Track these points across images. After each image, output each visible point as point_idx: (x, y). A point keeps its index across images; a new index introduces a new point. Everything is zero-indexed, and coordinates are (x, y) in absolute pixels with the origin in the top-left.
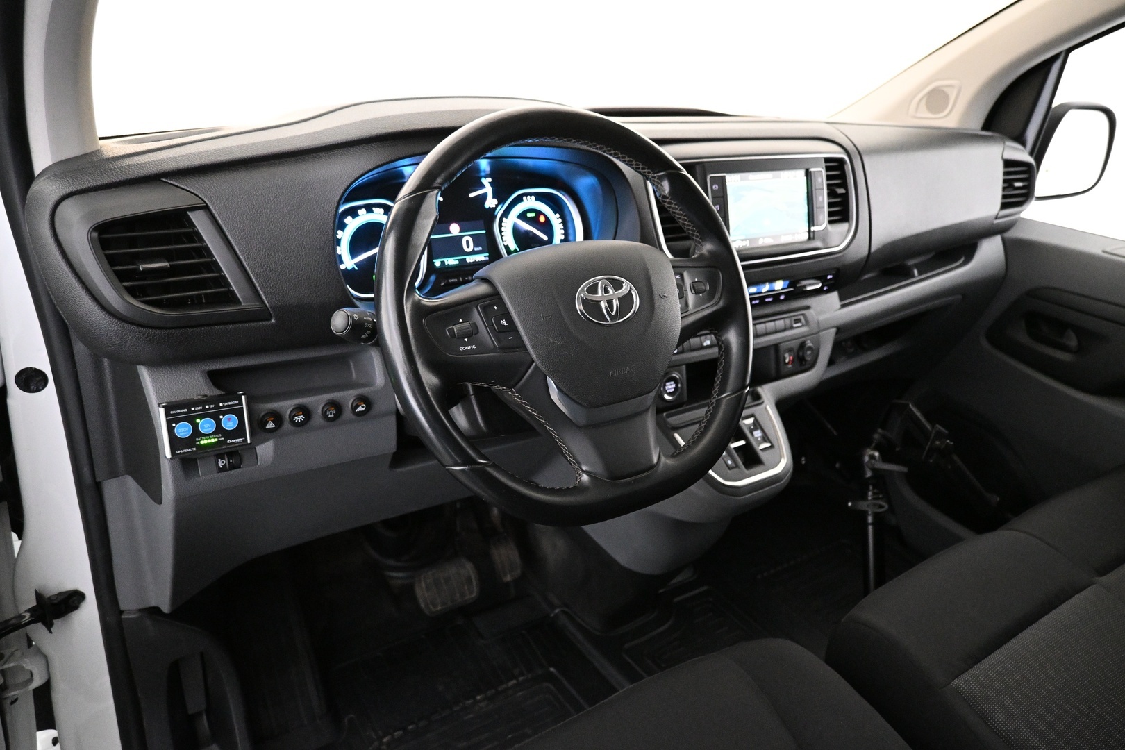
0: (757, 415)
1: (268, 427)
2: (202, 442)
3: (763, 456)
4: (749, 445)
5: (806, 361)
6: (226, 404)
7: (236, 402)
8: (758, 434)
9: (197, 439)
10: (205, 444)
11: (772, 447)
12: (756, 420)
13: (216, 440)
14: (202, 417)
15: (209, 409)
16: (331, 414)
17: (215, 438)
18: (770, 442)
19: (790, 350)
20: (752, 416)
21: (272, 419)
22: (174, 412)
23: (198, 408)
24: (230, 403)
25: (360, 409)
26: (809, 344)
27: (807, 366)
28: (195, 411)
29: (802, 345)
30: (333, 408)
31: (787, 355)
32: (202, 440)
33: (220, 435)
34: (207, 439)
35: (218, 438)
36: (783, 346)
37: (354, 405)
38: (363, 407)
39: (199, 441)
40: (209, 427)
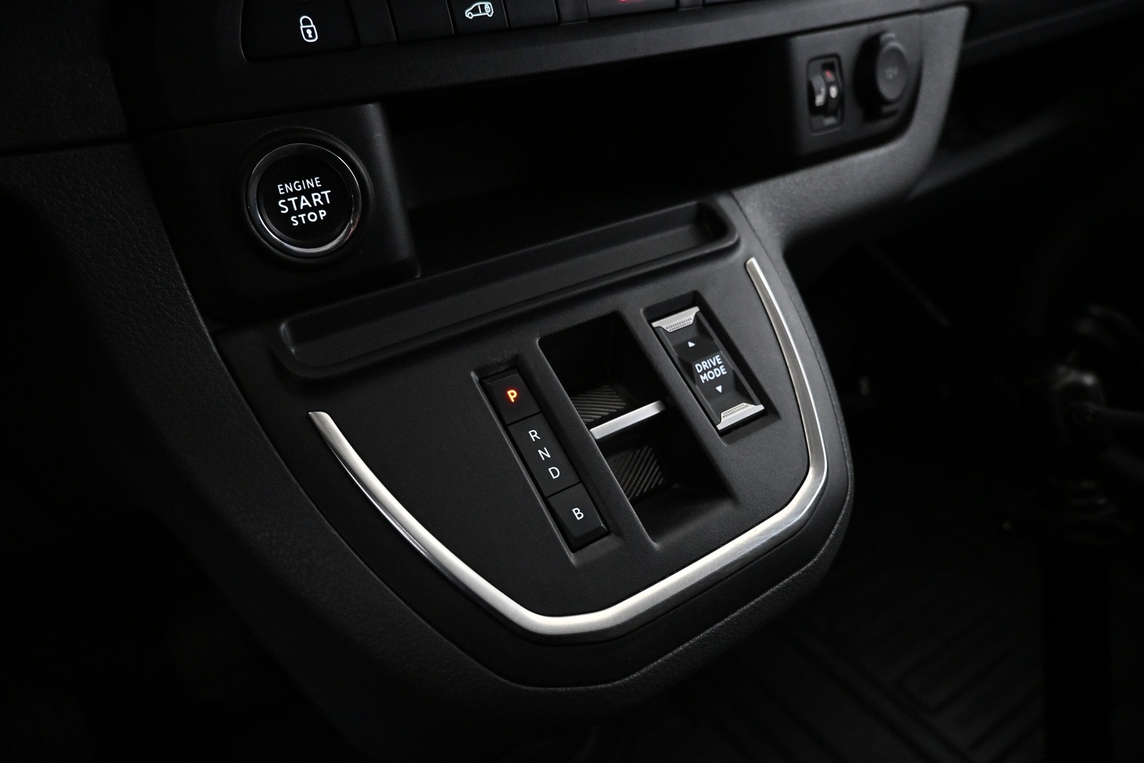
0: (709, 298)
3: (728, 457)
4: (673, 417)
5: (882, 101)
8: (712, 368)
11: (770, 412)
12: (706, 311)
18: (763, 398)
19: (830, 63)
20: (694, 299)
26: (893, 40)
27: (886, 124)
29: (870, 49)
31: (818, 82)
36: (804, 48)
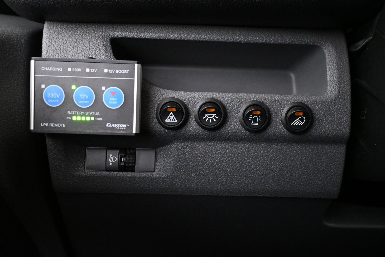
1: (168, 120)
2: (74, 118)
6: (112, 71)
7: (125, 72)
9: (69, 113)
10: (77, 122)
13: (93, 119)
14: (78, 83)
15: (90, 74)
16: (255, 121)
17: (91, 116)
21: (174, 110)
22: (45, 69)
23: (76, 70)
24: (117, 71)
25: (297, 122)
28: (72, 73)
30: (259, 113)
32: (75, 115)
33: (98, 114)
34: (81, 116)
35: (95, 117)
37: (290, 114)
38: (302, 120)
39: (71, 116)
40: (85, 99)
